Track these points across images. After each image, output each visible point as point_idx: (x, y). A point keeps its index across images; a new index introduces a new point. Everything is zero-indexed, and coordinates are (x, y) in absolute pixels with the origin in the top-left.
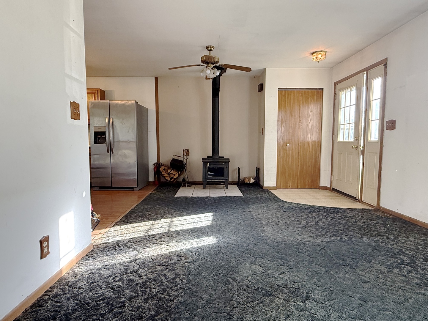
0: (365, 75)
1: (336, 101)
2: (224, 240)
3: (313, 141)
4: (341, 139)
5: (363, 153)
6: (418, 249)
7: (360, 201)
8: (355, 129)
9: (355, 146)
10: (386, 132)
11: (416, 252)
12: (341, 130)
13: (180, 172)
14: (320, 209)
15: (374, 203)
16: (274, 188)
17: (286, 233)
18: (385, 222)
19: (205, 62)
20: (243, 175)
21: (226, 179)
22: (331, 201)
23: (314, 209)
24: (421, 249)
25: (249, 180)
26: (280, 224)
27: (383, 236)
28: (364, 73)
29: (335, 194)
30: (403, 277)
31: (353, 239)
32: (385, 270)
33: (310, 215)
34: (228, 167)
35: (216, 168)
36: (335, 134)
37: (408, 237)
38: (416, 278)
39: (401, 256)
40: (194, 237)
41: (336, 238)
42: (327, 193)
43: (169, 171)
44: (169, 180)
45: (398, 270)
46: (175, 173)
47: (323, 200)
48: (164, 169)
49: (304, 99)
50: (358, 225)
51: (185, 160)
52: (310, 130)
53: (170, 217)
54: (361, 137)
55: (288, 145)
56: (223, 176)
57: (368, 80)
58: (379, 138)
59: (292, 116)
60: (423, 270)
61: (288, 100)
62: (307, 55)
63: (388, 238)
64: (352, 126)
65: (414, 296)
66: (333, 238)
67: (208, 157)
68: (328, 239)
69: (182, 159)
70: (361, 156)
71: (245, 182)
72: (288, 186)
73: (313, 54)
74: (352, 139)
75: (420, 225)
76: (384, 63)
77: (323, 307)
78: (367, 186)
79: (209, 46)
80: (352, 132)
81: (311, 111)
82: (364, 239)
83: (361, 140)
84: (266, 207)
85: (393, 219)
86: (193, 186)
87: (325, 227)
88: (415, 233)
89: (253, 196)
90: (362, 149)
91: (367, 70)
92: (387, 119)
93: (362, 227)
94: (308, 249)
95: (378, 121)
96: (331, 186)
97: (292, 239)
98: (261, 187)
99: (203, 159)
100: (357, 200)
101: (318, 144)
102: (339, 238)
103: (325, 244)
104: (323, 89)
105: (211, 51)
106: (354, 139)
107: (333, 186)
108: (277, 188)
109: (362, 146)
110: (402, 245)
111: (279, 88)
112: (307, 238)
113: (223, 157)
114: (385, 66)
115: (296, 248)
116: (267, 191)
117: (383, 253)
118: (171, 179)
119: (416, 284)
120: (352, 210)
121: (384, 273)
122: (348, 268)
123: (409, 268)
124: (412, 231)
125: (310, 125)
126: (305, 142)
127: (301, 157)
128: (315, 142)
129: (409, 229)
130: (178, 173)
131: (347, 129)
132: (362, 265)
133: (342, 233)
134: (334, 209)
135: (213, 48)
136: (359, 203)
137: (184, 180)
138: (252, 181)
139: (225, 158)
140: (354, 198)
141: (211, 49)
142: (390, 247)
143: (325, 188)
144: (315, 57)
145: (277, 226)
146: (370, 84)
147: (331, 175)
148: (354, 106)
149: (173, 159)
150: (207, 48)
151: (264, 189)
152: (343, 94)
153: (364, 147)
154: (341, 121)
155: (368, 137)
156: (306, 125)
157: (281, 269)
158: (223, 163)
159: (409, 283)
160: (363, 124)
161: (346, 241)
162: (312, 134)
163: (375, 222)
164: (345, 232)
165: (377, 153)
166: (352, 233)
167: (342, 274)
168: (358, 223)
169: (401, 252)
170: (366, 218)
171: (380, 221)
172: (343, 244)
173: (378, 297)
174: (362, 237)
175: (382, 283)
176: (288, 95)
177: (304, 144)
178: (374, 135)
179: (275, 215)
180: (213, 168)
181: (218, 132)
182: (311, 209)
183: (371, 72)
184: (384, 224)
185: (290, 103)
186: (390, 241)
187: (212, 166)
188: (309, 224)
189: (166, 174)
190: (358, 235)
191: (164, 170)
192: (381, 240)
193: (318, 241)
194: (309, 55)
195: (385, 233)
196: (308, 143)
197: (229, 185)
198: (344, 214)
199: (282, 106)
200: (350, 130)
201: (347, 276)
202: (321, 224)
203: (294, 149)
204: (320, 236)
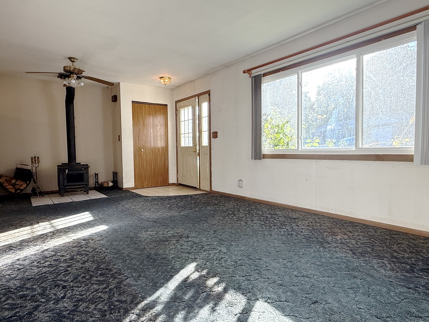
0: (197, 99)
1: (178, 116)
2: (115, 225)
3: (162, 147)
4: (183, 145)
5: (199, 155)
6: (235, 207)
7: (199, 189)
8: (193, 137)
9: (193, 150)
10: (212, 139)
11: (234, 209)
12: (182, 138)
13: (28, 182)
14: (175, 197)
15: (208, 189)
16: (133, 188)
17: (159, 213)
18: (217, 198)
19: (68, 71)
20: (101, 180)
21: (86, 185)
22: (181, 192)
23: (171, 198)
24: (236, 207)
25: (108, 184)
26: (152, 209)
27: (217, 205)
28: (196, 98)
29: (181, 187)
30: (230, 219)
31: (202, 209)
32: (222, 218)
33: (170, 201)
34: (87, 172)
35: (75, 174)
36: (178, 141)
37: (229, 203)
38: (236, 218)
39: (228, 212)
40: (85, 228)
41: (192, 210)
42: (175, 188)
43: (13, 181)
44: (14, 192)
45: (227, 217)
46: (21, 183)
47: (175, 192)
48: (6, 180)
49: (153, 112)
50: (203, 202)
51: (34, 169)
52: (159, 138)
53: (46, 221)
54: (197, 143)
55: (142, 150)
56: (83, 182)
57: (199, 103)
58: (208, 144)
59: (144, 126)
60: (238, 215)
61: (140, 112)
62: (156, 78)
63: (220, 205)
64: (191, 135)
65: (236, 224)
66: (191, 211)
67: (62, 164)
68: (188, 212)
69: (29, 168)
70: (198, 157)
71: (104, 186)
72: (144, 185)
73: (161, 78)
74: (191, 145)
75: (234, 197)
76: (208, 93)
77: (198, 238)
78: (203, 178)
79: (72, 57)
80: (191, 140)
81: (159, 122)
82: (208, 208)
83: (197, 145)
84: (134, 201)
85: (220, 196)
86: (46, 196)
87: (183, 206)
88: (232, 201)
89: (118, 196)
90: (198, 152)
91: (199, 95)
92: (212, 131)
93: (205, 203)
94: (178, 218)
95: (207, 132)
96: (177, 183)
97: (165, 215)
98: (122, 189)
99: (58, 166)
100: (197, 189)
101: (166, 149)
102: (194, 210)
103: (187, 214)
104: (167, 105)
105: (74, 62)
106: (193, 144)
107: (179, 182)
108: (135, 188)
109: (198, 149)
110: (227, 207)
111: (132, 101)
112: (174, 213)
113: (80, 163)
114: (209, 95)
115: (170, 219)
116: (127, 191)
117: (219, 212)
118: (16, 190)
119: (236, 220)
120: (196, 195)
121: (222, 220)
122: (204, 221)
123: (232, 215)
124: (230, 200)
125: (159, 133)
126: (155, 147)
127: (153, 159)
128: (163, 147)
129: (229, 200)
130: (26, 183)
131: (187, 137)
132: (210, 219)
133: (194, 208)
134: (184, 196)
135: (76, 60)
136: (198, 191)
137: (34, 190)
138: (111, 184)
139: (81, 164)
140: (195, 188)
141: (74, 60)
142: (222, 209)
143: (173, 184)
144: (162, 81)
145: (150, 211)
146: (201, 106)
147: (177, 173)
148: (191, 120)
149: (17, 168)
150: (70, 58)
151: (124, 190)
152: (183, 110)
153: (199, 150)
154: (182, 131)
155: (201, 143)
156: (156, 134)
157: (167, 230)
158: (83, 169)
159: (233, 221)
160: (198, 134)
161: (198, 211)
162: (161, 141)
163: (211, 199)
164: (196, 207)
165: (208, 154)
166: (200, 207)
167: (201, 224)
168: (202, 201)
169: (227, 210)
170: (206, 197)
171: (214, 198)
172: (197, 212)
173: (221, 228)
174: (207, 207)
175: (221, 223)
176: (140, 107)
177: (155, 150)
178: (205, 142)
179: (144, 205)
180: (72, 174)
181: (74, 138)
182: (170, 198)
183: (201, 97)
184: (216, 200)
185: (142, 114)
186: (221, 207)
187: (70, 172)
188: (172, 206)
189: (9, 185)
190: (204, 207)
191: (6, 182)
192: (216, 207)
193: (182, 213)
194: (158, 78)
195: (218, 203)
196: (158, 148)
197: (89, 191)
198: (192, 198)
199: (135, 117)
200: (189, 138)
201: (204, 224)
202: (180, 205)
203: (147, 153)
204: (182, 211)
